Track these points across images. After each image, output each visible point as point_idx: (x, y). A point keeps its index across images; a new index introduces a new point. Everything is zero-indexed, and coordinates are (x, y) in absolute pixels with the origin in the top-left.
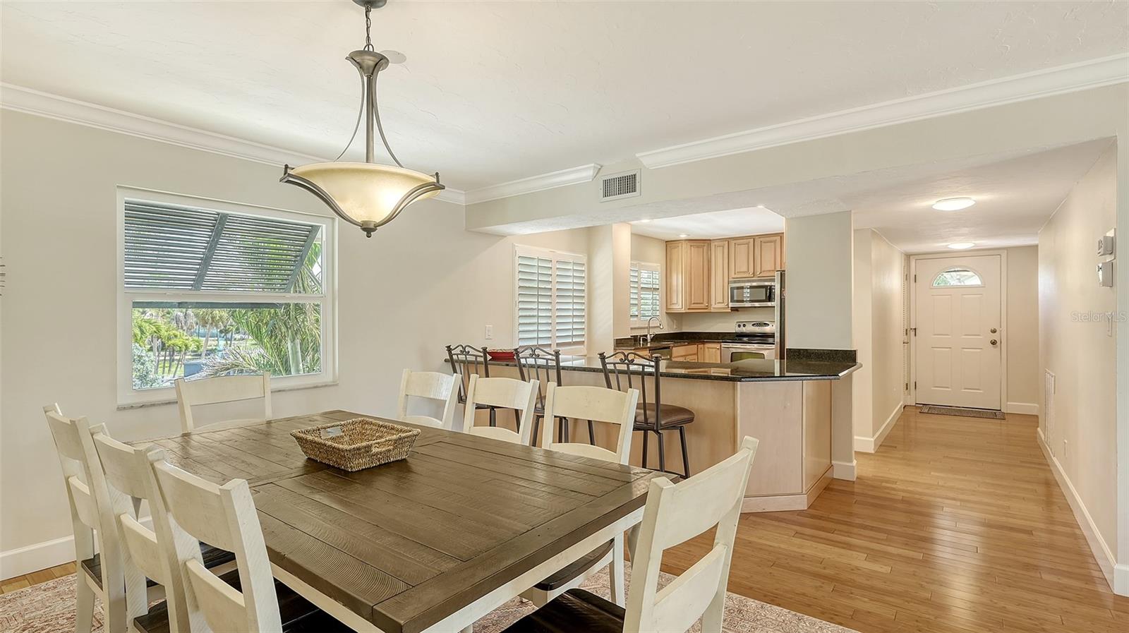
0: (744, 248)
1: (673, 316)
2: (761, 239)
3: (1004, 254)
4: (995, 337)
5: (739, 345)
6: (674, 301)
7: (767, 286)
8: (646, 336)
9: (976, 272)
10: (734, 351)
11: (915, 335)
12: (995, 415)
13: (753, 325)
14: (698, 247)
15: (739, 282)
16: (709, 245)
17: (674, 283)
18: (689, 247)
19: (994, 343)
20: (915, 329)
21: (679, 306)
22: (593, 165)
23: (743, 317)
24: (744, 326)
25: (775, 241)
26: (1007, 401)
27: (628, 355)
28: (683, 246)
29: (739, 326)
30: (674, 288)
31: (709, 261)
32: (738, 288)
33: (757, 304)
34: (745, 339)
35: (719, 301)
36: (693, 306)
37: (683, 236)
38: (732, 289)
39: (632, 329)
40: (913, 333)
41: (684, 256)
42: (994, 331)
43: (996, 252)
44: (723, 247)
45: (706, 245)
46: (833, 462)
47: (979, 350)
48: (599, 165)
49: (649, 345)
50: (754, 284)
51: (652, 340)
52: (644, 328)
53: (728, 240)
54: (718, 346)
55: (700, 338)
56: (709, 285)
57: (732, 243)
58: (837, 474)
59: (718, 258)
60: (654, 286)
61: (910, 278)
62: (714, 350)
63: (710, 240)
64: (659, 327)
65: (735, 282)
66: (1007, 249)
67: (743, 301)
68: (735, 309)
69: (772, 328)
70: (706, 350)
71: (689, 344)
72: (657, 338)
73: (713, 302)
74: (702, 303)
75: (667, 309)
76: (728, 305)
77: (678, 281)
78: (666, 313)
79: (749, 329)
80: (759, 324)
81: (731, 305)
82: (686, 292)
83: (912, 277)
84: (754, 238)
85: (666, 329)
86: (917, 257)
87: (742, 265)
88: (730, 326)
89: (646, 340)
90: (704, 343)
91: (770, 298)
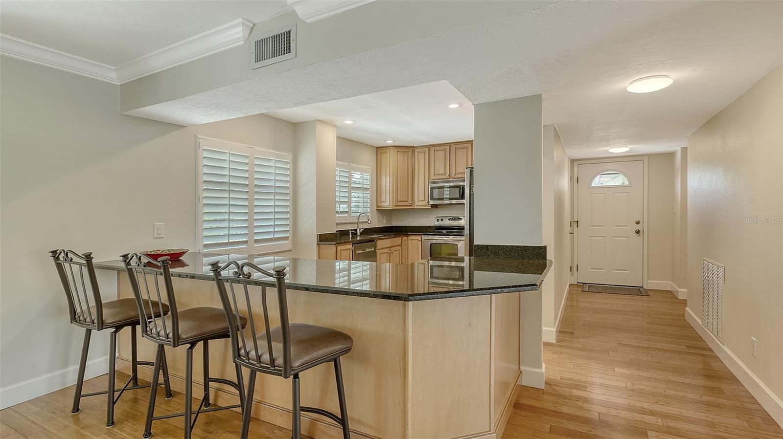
0: (441, 153)
1: (381, 212)
2: (456, 146)
3: (646, 159)
4: (639, 227)
5: (437, 237)
6: (383, 199)
7: (461, 186)
8: (356, 230)
9: (625, 174)
10: (435, 242)
11: (577, 227)
12: (638, 291)
13: (449, 219)
14: (404, 152)
15: (437, 182)
16: (413, 152)
17: (383, 184)
18: (396, 152)
19: (638, 232)
20: (577, 221)
21: (388, 203)
22: (240, 20)
23: (441, 213)
24: (442, 220)
25: (467, 148)
26: (648, 280)
27: (243, 267)
28: (391, 151)
29: (438, 220)
30: (383, 188)
31: (413, 166)
32: (439, 188)
33: (454, 202)
34: (444, 232)
35: (421, 199)
36: (399, 204)
37: (390, 142)
38: (432, 189)
39: (337, 224)
40: (575, 225)
41: (391, 160)
42: (638, 223)
43: (640, 158)
44: (425, 153)
45: (411, 151)
46: (521, 368)
47: (627, 238)
48: (251, 22)
49: (358, 238)
50: (452, 184)
51: (361, 234)
52: (355, 223)
53: (429, 147)
54: (419, 238)
55: (406, 231)
56: (413, 186)
57: (432, 149)
58: (525, 381)
59: (421, 161)
60: (365, 186)
61: (575, 180)
62: (416, 241)
63: (414, 147)
64: (367, 222)
65: (434, 183)
66: (650, 156)
67: (443, 199)
68: (434, 206)
69: (464, 222)
70: (410, 241)
71: (395, 237)
72: (366, 232)
73: (416, 200)
74: (407, 201)
75: (377, 206)
76: (428, 202)
77: (387, 182)
78: (377, 210)
79: (447, 223)
80: (454, 219)
81: (432, 202)
82: (393, 192)
83: (575, 179)
84: (449, 145)
85: (376, 224)
86: (579, 162)
87: (440, 169)
88: (430, 221)
89: (356, 234)
90: (407, 235)
91: (462, 196)
